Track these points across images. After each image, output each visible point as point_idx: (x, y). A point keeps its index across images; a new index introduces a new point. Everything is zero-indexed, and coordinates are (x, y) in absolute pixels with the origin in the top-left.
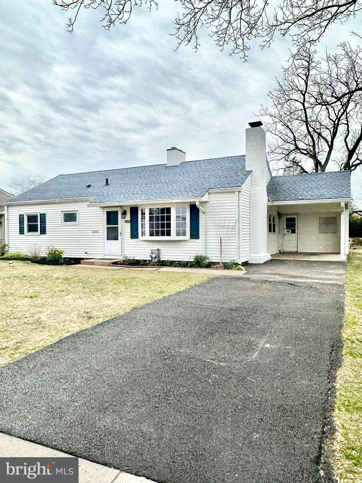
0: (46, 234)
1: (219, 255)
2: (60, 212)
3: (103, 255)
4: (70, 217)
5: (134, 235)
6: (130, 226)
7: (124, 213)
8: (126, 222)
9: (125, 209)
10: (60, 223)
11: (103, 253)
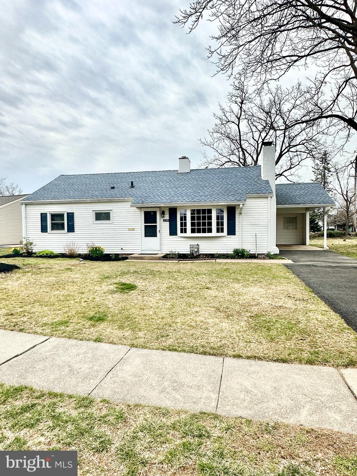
0: (74, 232)
1: (255, 248)
2: (92, 212)
3: (140, 250)
4: (102, 216)
5: (173, 232)
6: (168, 225)
7: (163, 213)
8: (165, 221)
9: (163, 209)
10: (92, 222)
11: (140, 248)
